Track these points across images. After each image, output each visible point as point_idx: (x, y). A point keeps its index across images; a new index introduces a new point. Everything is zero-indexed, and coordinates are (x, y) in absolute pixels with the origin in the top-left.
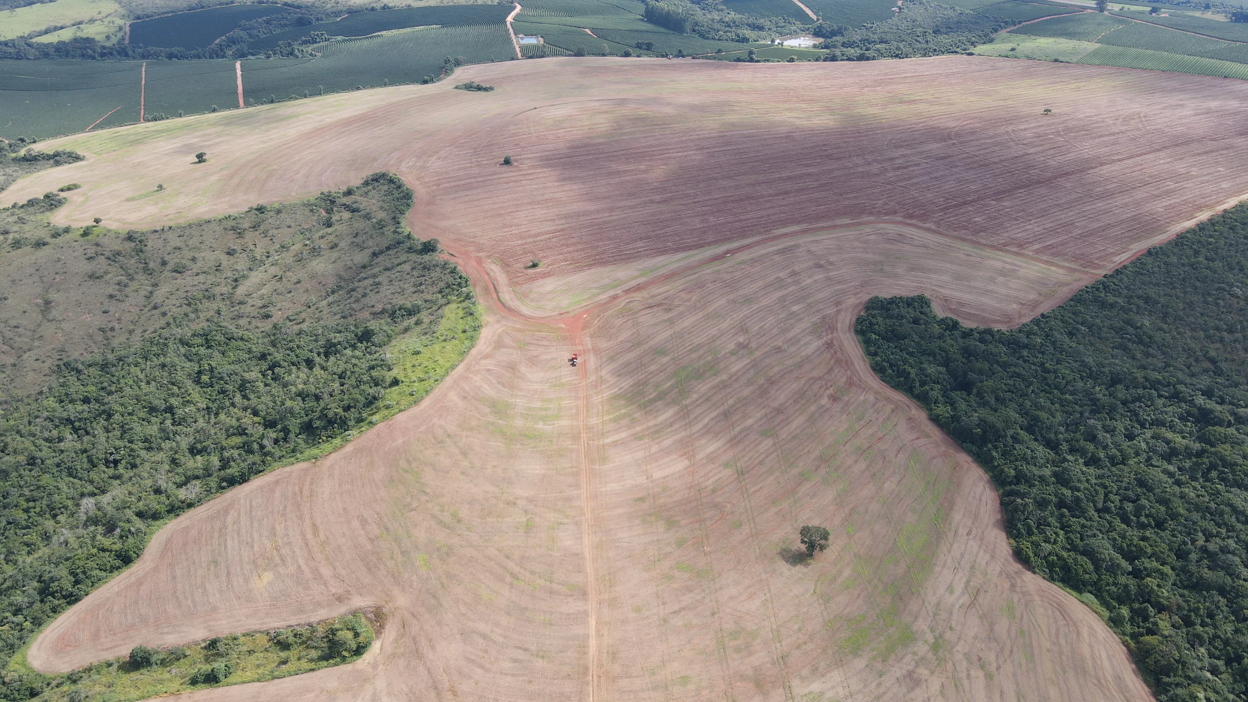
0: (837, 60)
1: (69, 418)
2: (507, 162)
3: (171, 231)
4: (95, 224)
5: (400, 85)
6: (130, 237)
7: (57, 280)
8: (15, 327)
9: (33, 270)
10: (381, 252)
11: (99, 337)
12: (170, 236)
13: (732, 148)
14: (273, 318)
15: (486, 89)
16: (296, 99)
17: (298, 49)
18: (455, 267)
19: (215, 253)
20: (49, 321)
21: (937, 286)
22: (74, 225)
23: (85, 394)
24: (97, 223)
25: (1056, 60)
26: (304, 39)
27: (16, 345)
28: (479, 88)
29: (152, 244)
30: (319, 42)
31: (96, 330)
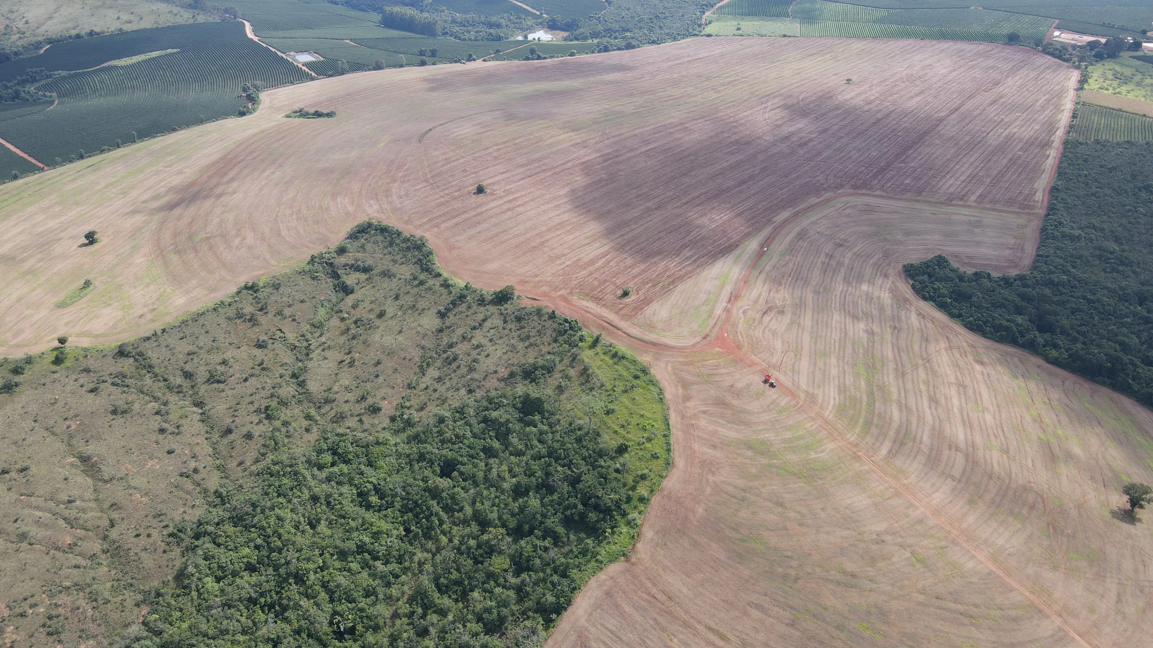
0: (609, 51)
1: (251, 597)
2: (480, 190)
3: (166, 335)
4: (60, 345)
5: (217, 120)
6: (121, 353)
7: (73, 427)
8: (70, 502)
9: (30, 423)
10: (448, 310)
11: (189, 485)
12: (171, 340)
13: (653, 146)
14: (383, 410)
15: (329, 115)
16: (109, 150)
17: (24, 91)
18: (553, 312)
19: (242, 348)
20: (106, 482)
21: (938, 245)
22: (34, 351)
23: (245, 560)
24: (62, 343)
25: (785, 36)
26: (19, 78)
27: (89, 524)
28: (318, 115)
29: (154, 355)
30: (40, 80)
31: (178, 478)
